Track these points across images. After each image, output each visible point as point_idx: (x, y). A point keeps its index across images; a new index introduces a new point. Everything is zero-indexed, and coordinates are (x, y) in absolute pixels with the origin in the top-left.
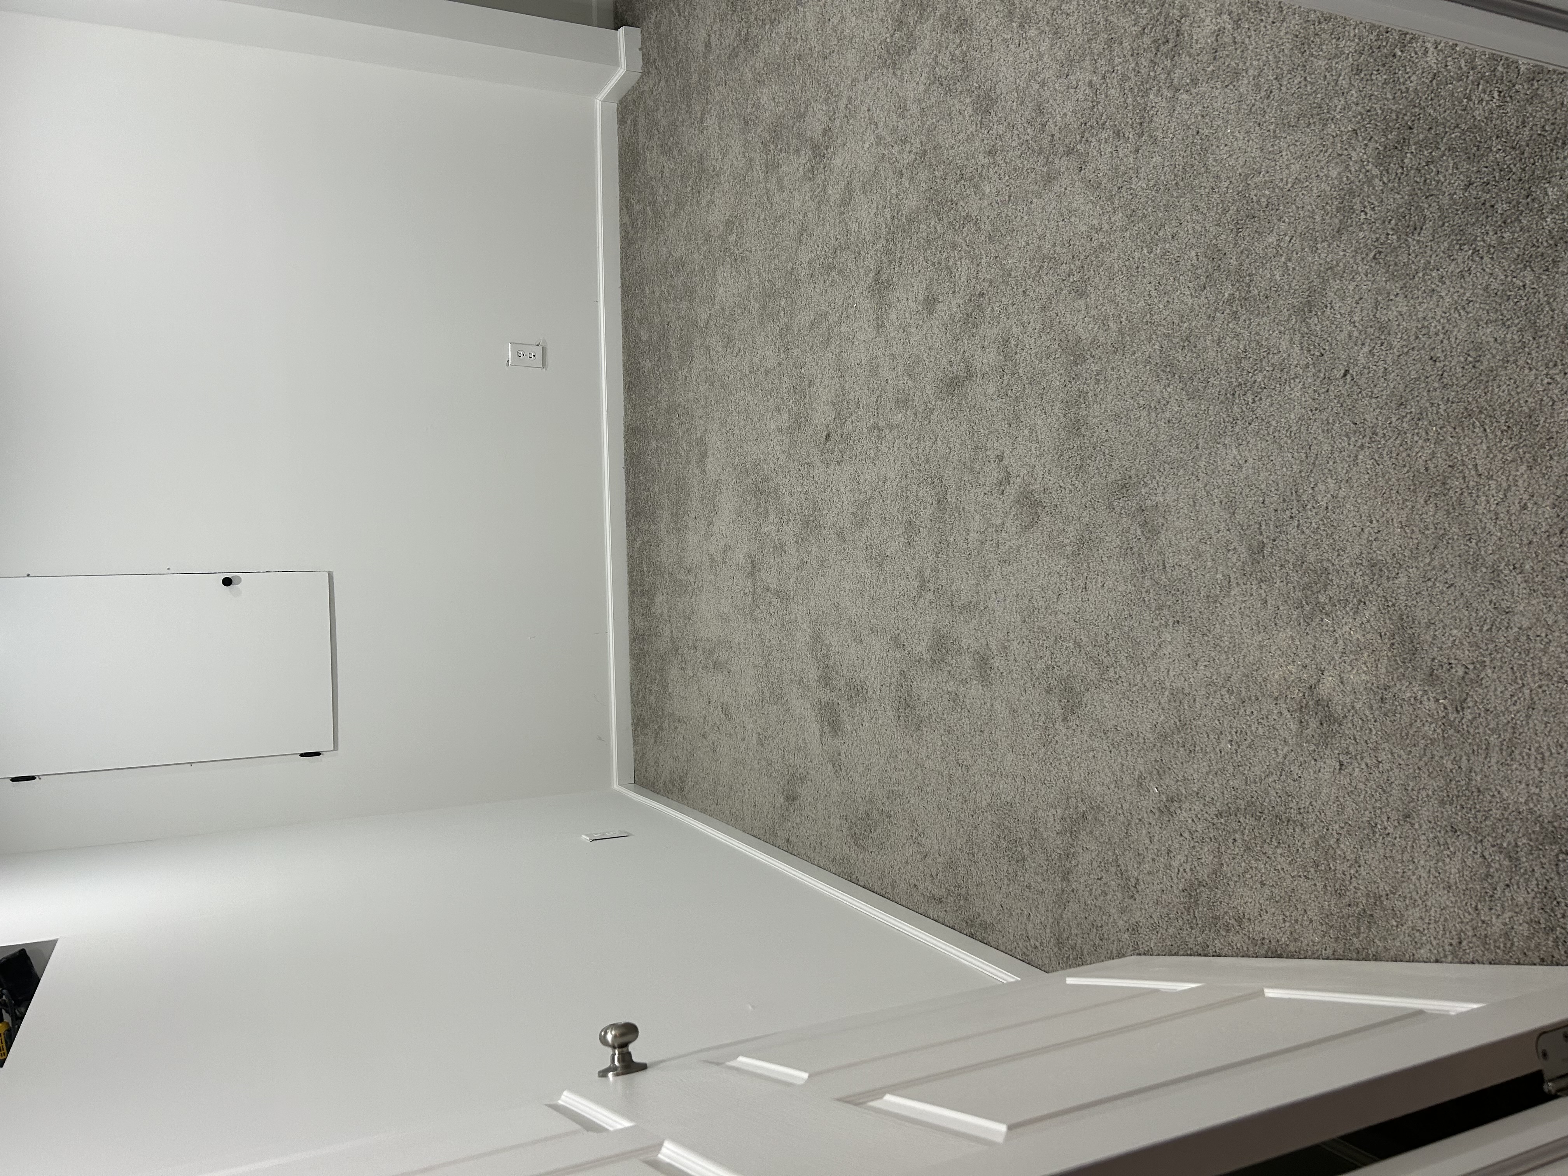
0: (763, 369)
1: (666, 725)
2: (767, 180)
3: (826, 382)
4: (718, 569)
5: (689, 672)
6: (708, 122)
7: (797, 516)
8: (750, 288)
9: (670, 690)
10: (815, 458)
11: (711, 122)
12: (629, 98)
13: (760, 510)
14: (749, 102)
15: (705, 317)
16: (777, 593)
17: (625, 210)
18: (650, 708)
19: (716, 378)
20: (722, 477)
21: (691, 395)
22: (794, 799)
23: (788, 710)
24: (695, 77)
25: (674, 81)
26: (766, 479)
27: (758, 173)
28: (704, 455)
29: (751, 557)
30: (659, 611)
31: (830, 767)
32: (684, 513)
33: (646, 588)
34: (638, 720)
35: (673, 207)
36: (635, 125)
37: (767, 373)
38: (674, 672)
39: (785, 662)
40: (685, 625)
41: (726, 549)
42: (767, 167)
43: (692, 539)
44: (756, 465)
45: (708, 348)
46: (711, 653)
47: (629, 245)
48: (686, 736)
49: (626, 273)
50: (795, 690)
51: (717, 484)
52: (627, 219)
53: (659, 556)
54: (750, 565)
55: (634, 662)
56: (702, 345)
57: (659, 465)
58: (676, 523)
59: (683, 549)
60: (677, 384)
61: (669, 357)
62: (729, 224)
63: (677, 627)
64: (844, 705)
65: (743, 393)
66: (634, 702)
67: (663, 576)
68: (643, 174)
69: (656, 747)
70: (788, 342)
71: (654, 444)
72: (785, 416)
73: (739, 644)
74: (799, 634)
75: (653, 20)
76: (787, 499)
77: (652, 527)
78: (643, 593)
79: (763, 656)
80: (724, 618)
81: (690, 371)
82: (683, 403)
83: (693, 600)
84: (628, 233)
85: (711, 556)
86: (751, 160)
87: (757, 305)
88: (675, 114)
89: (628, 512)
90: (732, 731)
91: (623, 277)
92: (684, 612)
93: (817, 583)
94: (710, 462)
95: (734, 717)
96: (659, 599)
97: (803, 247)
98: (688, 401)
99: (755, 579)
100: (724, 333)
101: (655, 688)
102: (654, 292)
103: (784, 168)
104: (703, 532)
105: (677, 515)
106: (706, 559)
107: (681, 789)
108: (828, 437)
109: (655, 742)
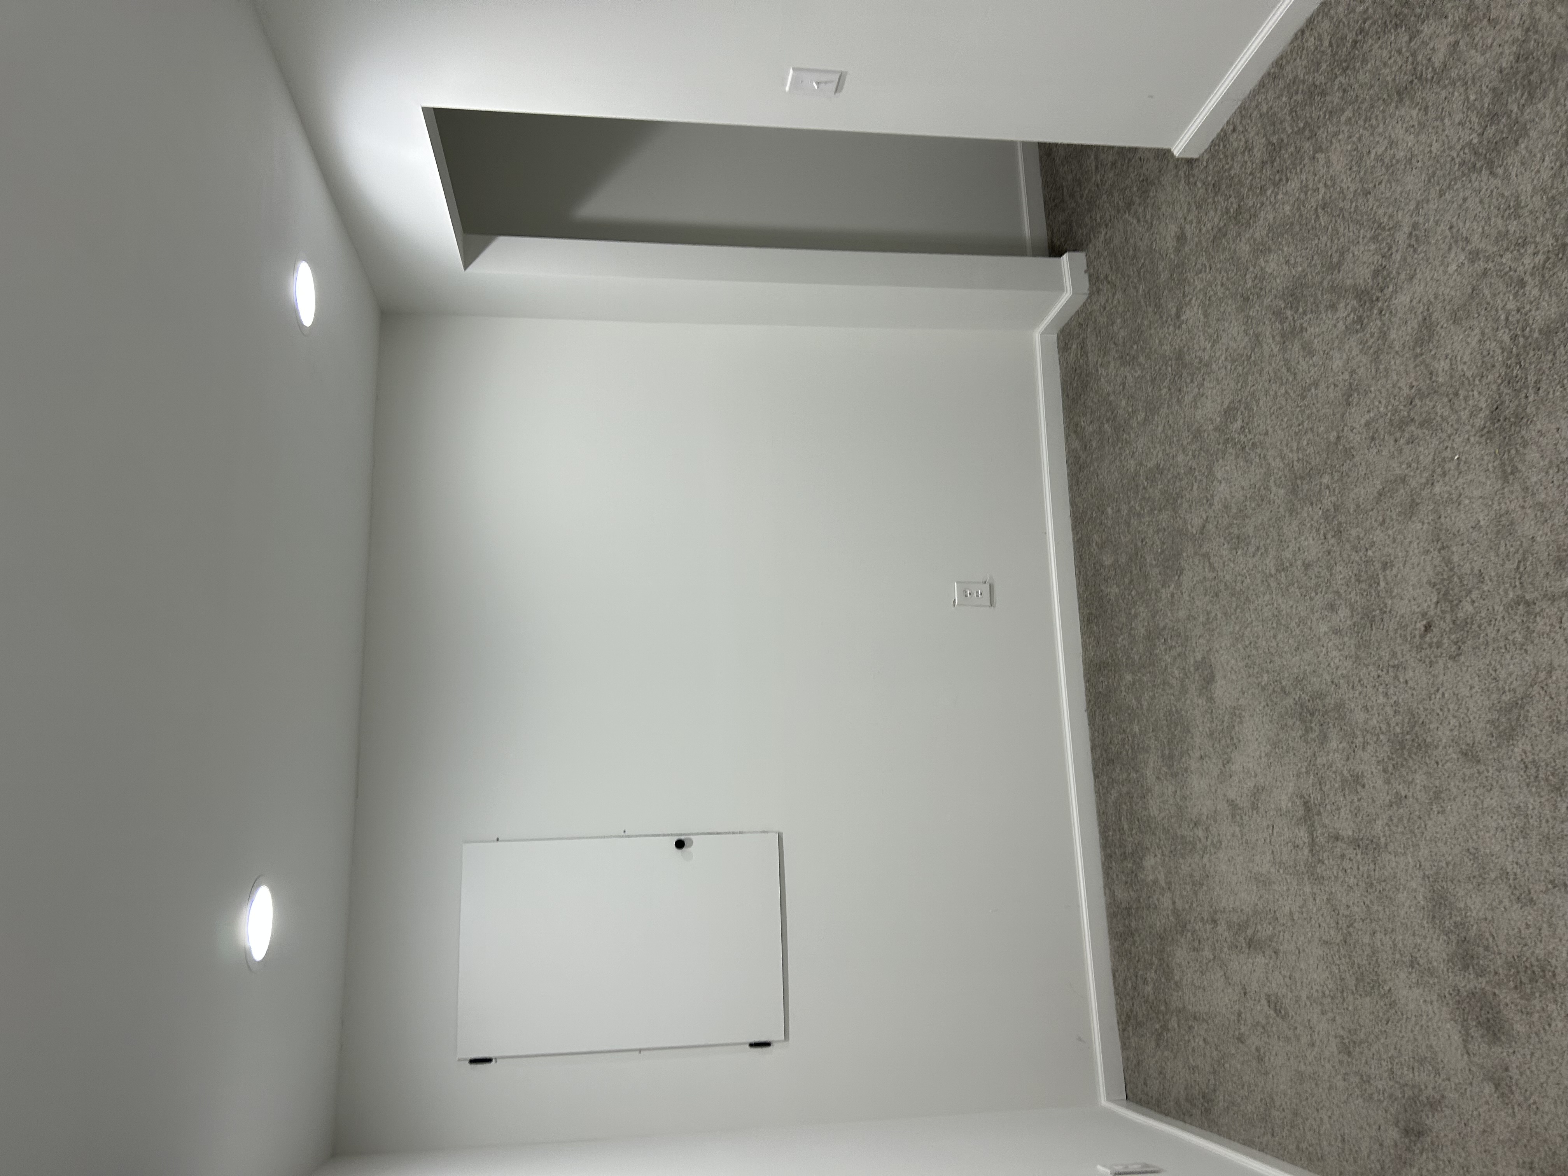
0: (1299, 563)
1: (1173, 1023)
2: (1284, 349)
3: (1415, 560)
4: (1246, 818)
5: (1207, 953)
6: (1187, 314)
7: (1382, 737)
8: (1269, 473)
9: (1177, 978)
10: (1408, 657)
11: (1192, 314)
12: (1074, 323)
13: (1312, 736)
14: (1248, 276)
15: (1198, 522)
16: (1356, 843)
17: (1073, 436)
18: (1146, 1002)
19: (1222, 587)
20: (1242, 701)
21: (1182, 614)
22: (1420, 1134)
23: (1392, 1004)
24: (1164, 276)
25: (1135, 287)
26: (1319, 695)
27: (1270, 346)
28: (1209, 680)
29: (1302, 797)
30: (1151, 877)
31: (1488, 1088)
32: (1182, 755)
33: (1129, 849)
34: (1129, 1017)
35: (1141, 416)
36: (1082, 348)
37: (1307, 566)
38: (1181, 955)
39: (1378, 936)
40: (1196, 893)
41: (1257, 791)
42: (1283, 336)
43: (1198, 784)
44: (1298, 681)
45: (1206, 556)
46: (1242, 927)
47: (1081, 469)
48: (1209, 1039)
49: (1078, 500)
50: (1403, 975)
51: (1236, 713)
52: (1076, 444)
53: (1145, 809)
54: (1302, 808)
55: (1116, 943)
56: (1196, 553)
57: (1138, 700)
58: (1170, 767)
59: (1184, 798)
60: (1160, 605)
61: (1146, 577)
62: (1229, 413)
63: (1182, 896)
64: (1506, 996)
65: (1267, 597)
66: (1120, 992)
67: (1154, 834)
68: (1096, 392)
69: (1159, 1053)
70: (1340, 523)
71: (1129, 677)
72: (1344, 612)
73: (1291, 914)
74: (1402, 896)
75: (1102, 238)
76: (1360, 716)
77: (1134, 775)
78: (1124, 856)
79: (1338, 929)
80: (1263, 882)
81: (1179, 585)
82: (1170, 625)
83: (1205, 860)
84: (1077, 458)
85: (1232, 804)
86: (1257, 336)
87: (1282, 492)
88: (1139, 321)
89: (1095, 762)
90: (1290, 1033)
91: (1073, 504)
92: (1191, 876)
93: (1430, 823)
94: (1220, 688)
95: (1291, 1013)
96: (1149, 862)
97: (1353, 410)
98: (1178, 621)
99: (1312, 825)
100: (1230, 534)
101: (1151, 975)
102: (1119, 511)
103: (1311, 330)
104: (1215, 774)
105: (1171, 757)
106: (1223, 806)
107: (1208, 1111)
108: (1428, 628)
109: (1158, 1045)
